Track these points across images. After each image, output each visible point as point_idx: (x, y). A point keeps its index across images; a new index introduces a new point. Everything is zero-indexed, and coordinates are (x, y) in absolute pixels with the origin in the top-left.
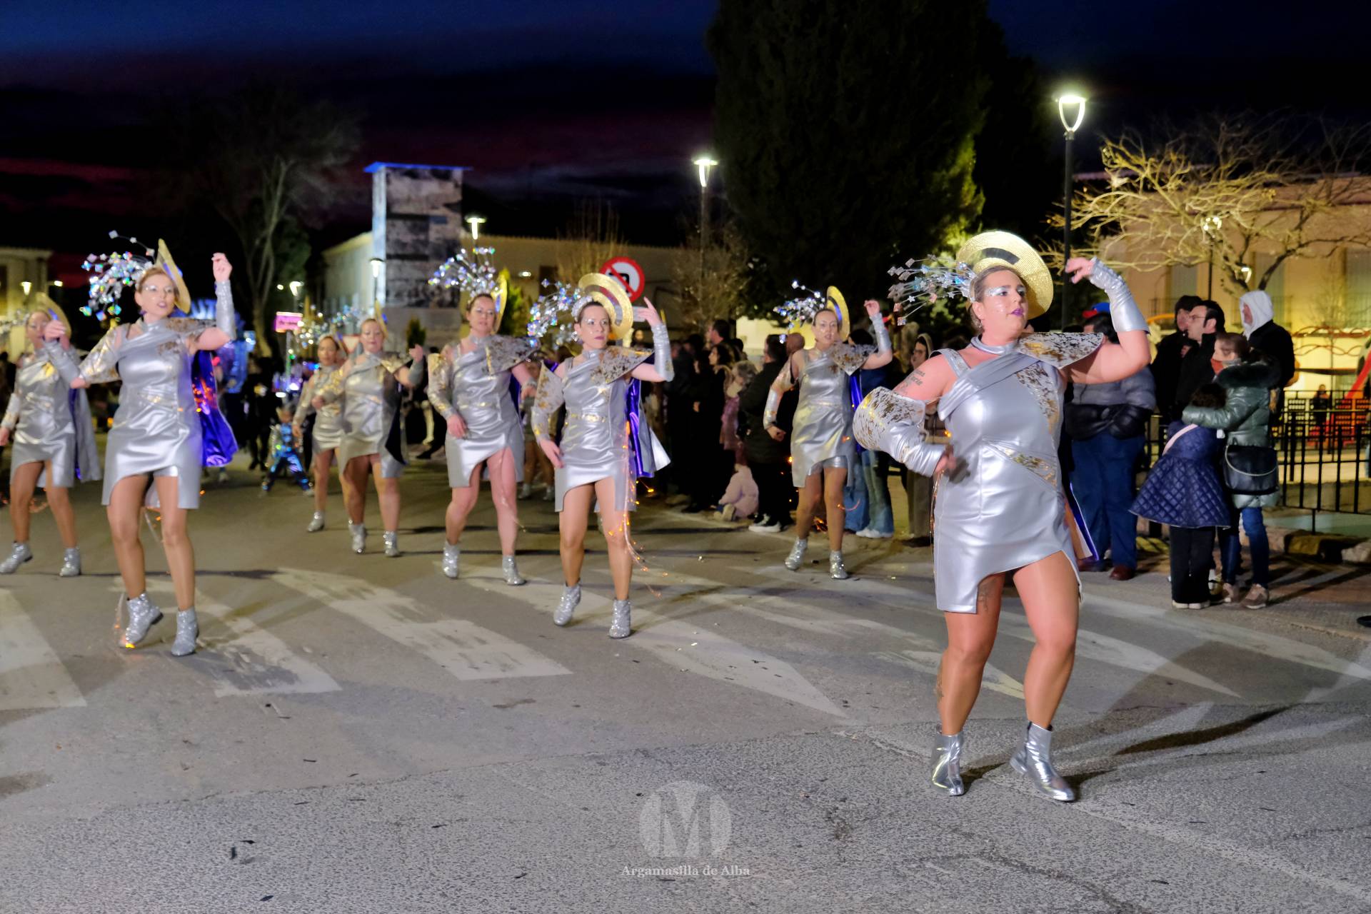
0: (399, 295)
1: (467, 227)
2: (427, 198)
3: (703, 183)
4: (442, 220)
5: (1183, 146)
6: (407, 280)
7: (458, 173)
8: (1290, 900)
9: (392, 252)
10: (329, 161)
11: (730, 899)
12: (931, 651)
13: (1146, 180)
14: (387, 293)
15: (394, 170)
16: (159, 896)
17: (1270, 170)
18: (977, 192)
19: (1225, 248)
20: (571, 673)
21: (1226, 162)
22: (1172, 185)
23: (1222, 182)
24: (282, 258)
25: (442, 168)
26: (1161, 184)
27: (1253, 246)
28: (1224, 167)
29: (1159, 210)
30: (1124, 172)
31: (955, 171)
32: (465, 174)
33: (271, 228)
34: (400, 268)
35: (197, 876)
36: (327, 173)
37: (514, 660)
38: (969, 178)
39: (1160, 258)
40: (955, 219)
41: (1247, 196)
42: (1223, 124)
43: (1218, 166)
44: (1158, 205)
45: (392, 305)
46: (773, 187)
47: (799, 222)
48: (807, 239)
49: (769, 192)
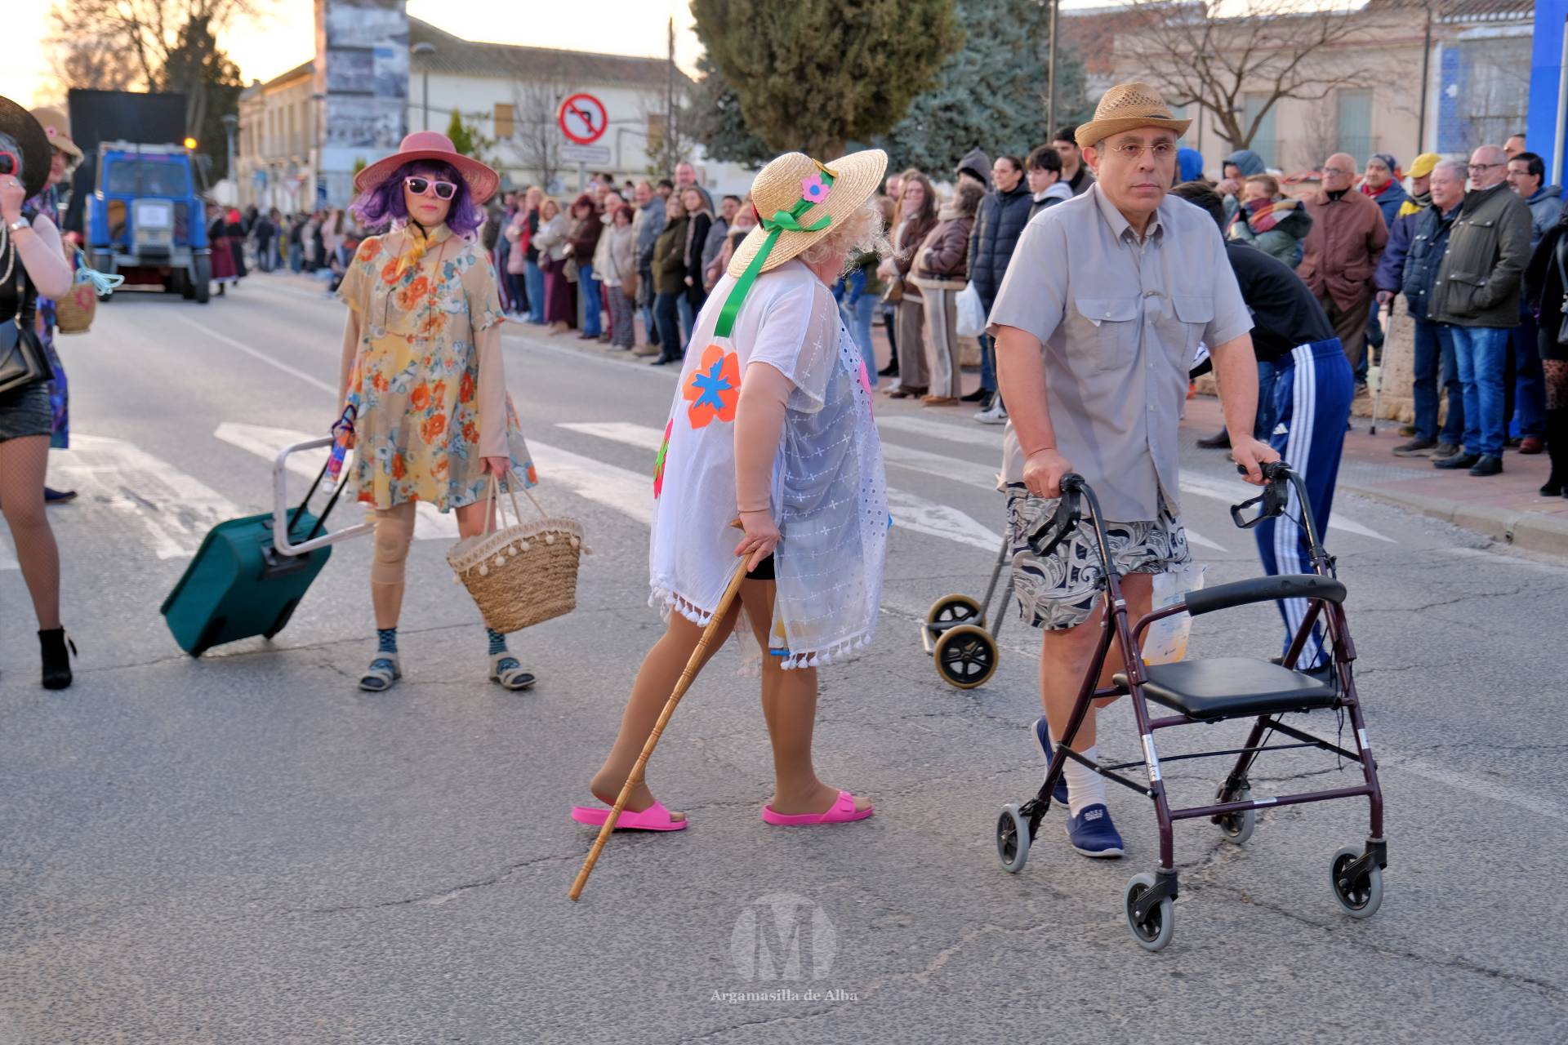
0: (342, 135)
2: (371, 30)
4: (388, 53)
6: (351, 119)
9: (334, 88)
11: (706, 761)
14: (330, 133)
34: (342, 106)
46: (744, 19)
47: (772, 57)
48: (781, 75)
49: (740, 24)
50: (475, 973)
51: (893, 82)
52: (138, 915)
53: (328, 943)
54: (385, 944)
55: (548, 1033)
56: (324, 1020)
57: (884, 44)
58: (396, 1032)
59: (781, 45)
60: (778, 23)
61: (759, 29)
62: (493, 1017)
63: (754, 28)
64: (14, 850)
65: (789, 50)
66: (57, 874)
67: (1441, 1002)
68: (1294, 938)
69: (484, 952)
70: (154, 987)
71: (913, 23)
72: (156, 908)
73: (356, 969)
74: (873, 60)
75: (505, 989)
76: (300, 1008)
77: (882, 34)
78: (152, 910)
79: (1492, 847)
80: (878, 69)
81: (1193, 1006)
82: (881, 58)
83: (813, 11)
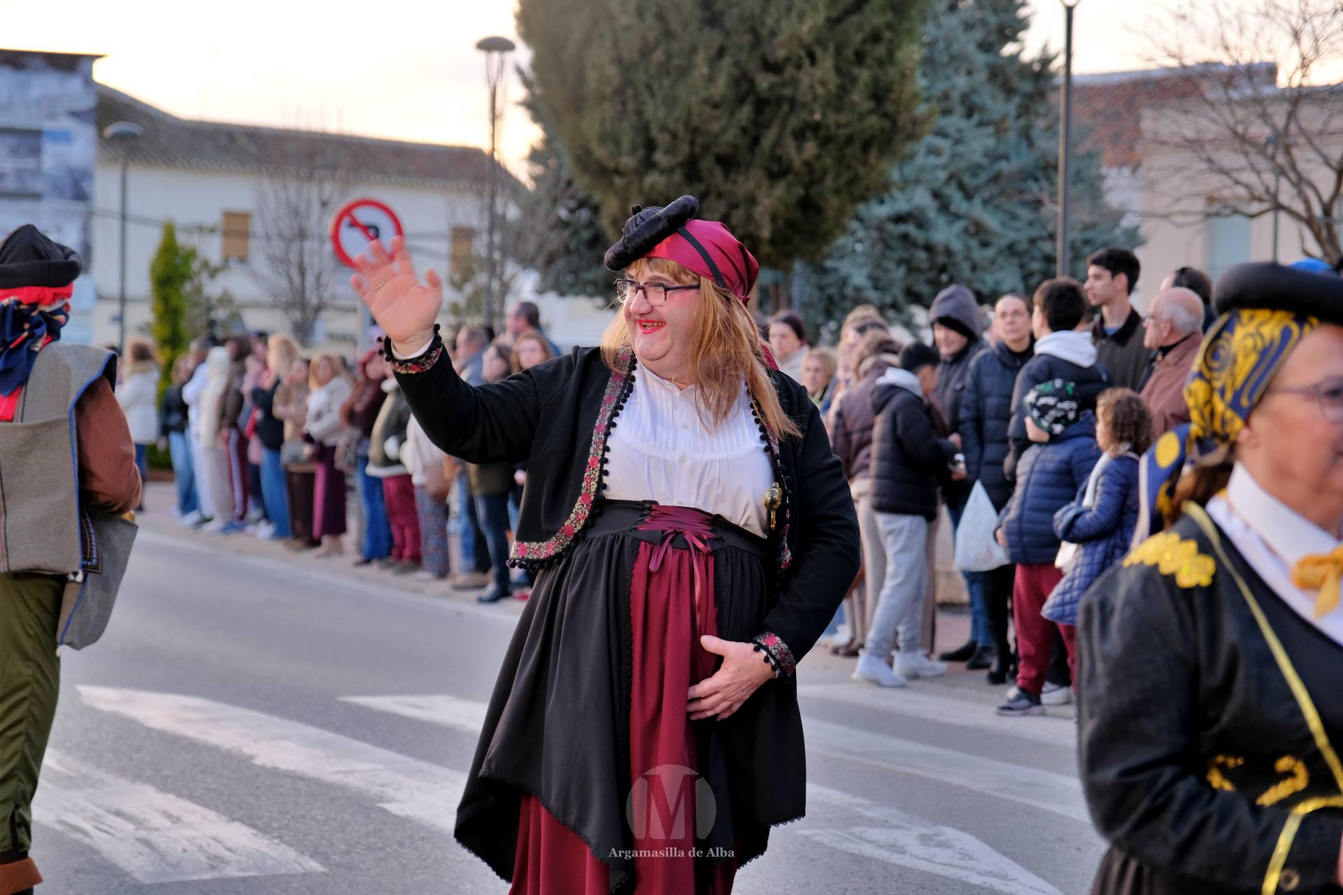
2: (40, 102)
4: (64, 137)
12: (897, 827)
20: (326, 870)
37: (230, 850)
46: (608, 90)
47: (650, 146)
48: (662, 172)
49: (602, 99)
51: (829, 182)
57: (816, 127)
59: (663, 128)
60: (659, 95)
61: (631, 106)
63: (624, 103)
65: (674, 136)
71: (858, 97)
74: (800, 149)
77: (812, 112)
80: (807, 164)
82: (811, 148)
83: (711, 79)
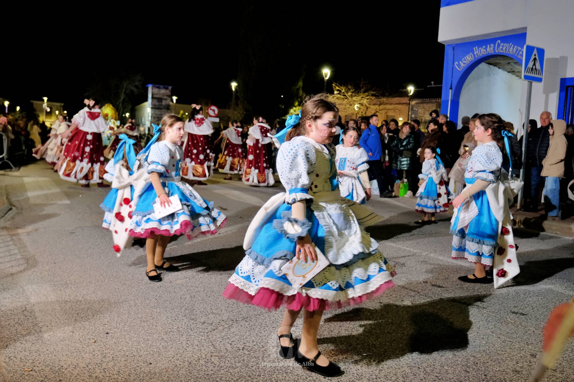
0: (154, 118)
1: (172, 101)
2: (162, 94)
3: (234, 89)
4: (166, 99)
5: (352, 85)
6: (156, 114)
7: (170, 88)
8: (395, 251)
9: (153, 107)
10: (137, 83)
13: (343, 93)
14: (152, 117)
15: (154, 86)
16: (90, 248)
17: (373, 91)
18: (303, 92)
19: (361, 110)
21: (363, 88)
22: (350, 94)
23: (362, 94)
24: (124, 108)
25: (166, 86)
26: (347, 93)
27: (369, 110)
28: (362, 90)
29: (346, 100)
30: (338, 90)
31: (298, 87)
32: (172, 89)
33: (121, 100)
34: (155, 111)
35: (101, 244)
36: (136, 87)
38: (301, 89)
39: (346, 112)
40: (297, 99)
41: (367, 97)
42: (362, 80)
43: (361, 90)
44: (346, 99)
45: (152, 120)
50: (190, 300)
52: (97, 284)
53: (149, 291)
54: (165, 292)
55: (211, 315)
56: (148, 310)
58: (168, 314)
62: (195, 311)
64: (64, 267)
66: (75, 273)
67: (452, 310)
68: (410, 294)
69: (192, 294)
70: (101, 301)
72: (102, 282)
73: (157, 298)
75: (198, 304)
76: (140, 307)
78: (101, 282)
79: (456, 273)
81: (386, 310)
